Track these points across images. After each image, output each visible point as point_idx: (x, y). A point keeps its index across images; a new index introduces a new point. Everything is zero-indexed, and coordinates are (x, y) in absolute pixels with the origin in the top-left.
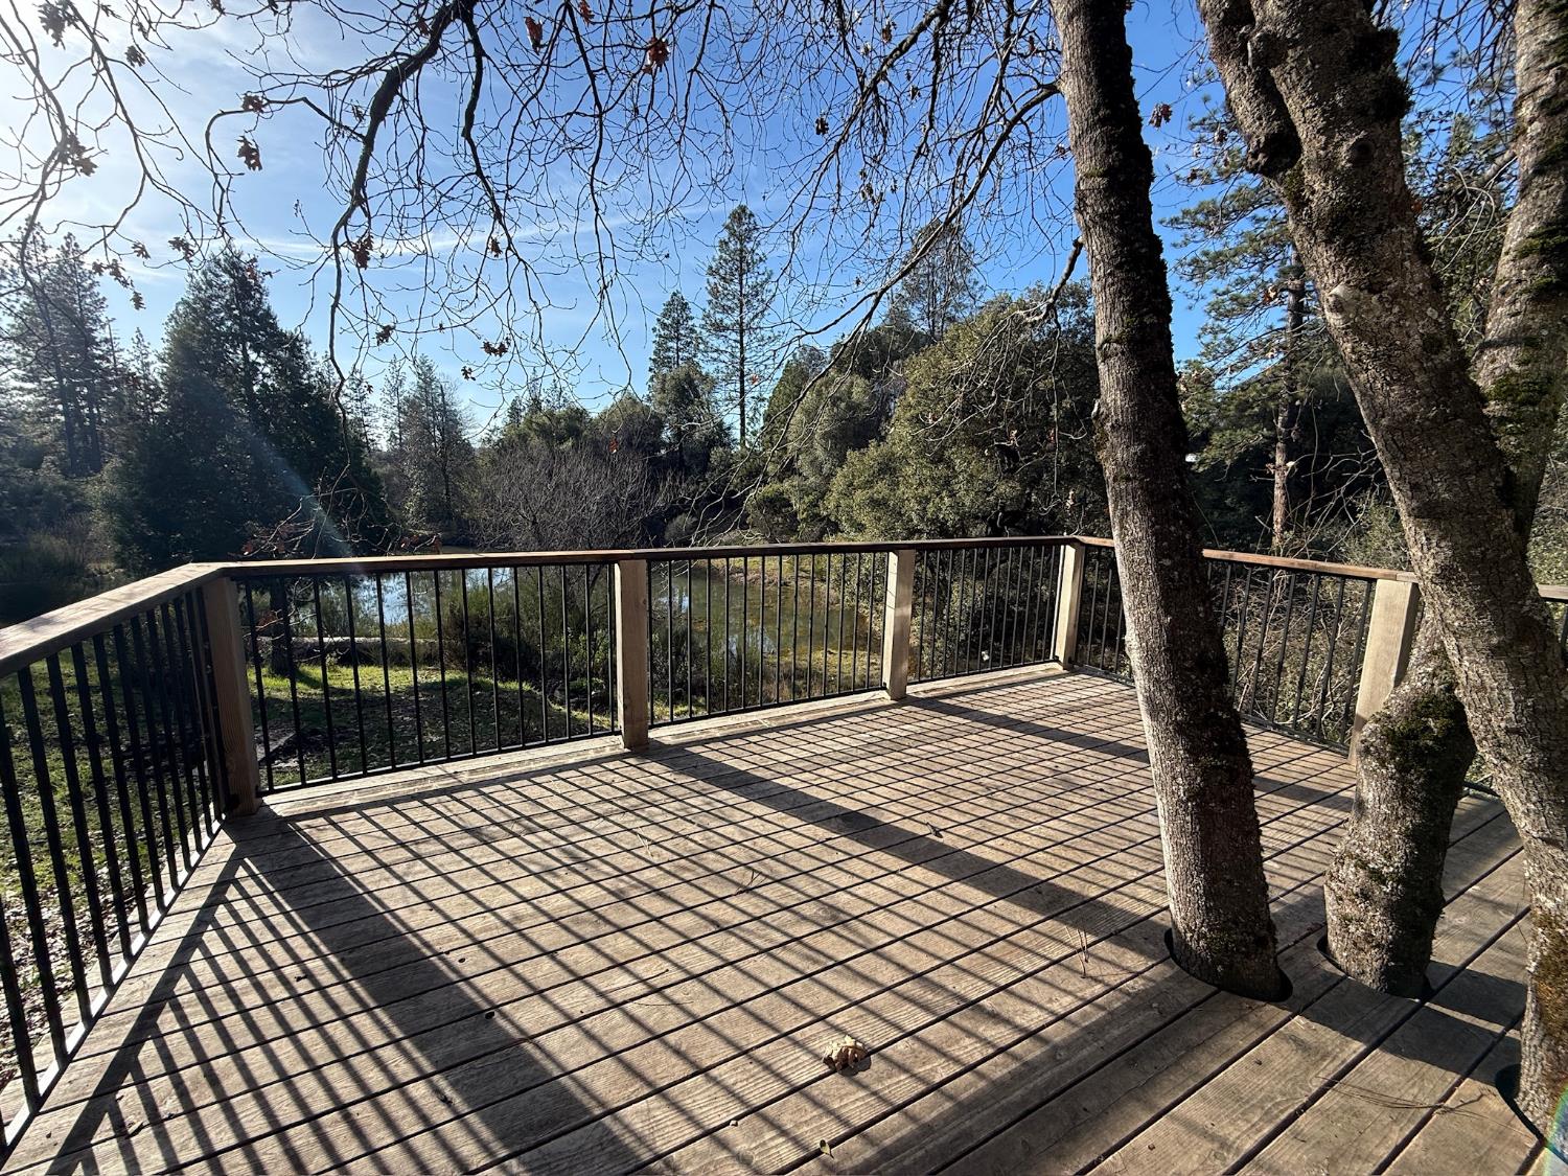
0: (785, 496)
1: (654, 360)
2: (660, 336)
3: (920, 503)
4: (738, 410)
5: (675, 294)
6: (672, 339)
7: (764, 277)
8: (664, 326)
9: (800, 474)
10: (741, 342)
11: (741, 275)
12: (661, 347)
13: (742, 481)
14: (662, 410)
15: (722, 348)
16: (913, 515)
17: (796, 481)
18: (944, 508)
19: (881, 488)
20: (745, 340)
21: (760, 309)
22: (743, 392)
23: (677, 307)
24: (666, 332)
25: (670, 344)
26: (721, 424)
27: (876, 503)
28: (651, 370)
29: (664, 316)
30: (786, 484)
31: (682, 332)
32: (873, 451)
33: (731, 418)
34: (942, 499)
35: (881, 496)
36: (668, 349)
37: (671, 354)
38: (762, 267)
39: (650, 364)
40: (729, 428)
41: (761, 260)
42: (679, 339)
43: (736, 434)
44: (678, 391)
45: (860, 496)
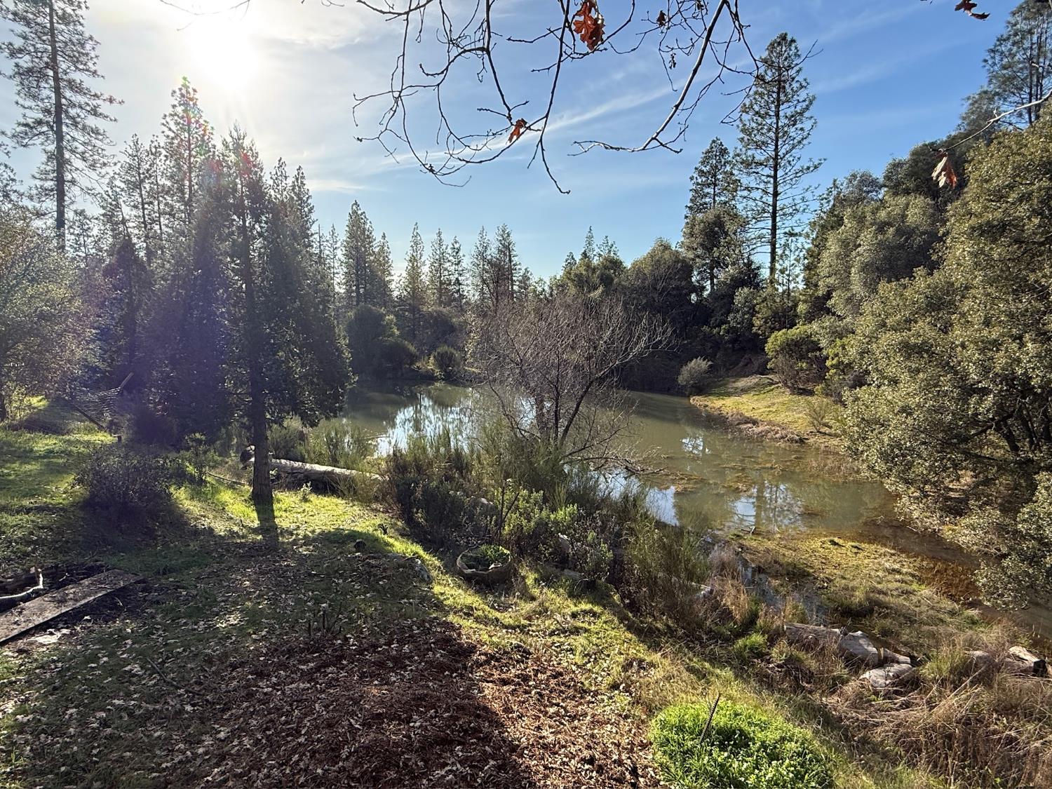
0: (813, 338)
1: (690, 208)
2: (698, 184)
3: (982, 351)
4: (768, 248)
5: (714, 142)
6: (709, 185)
7: (804, 105)
8: (702, 173)
9: (834, 314)
10: (775, 177)
11: (778, 107)
12: (698, 193)
13: (766, 322)
14: (690, 255)
15: (753, 185)
16: (972, 368)
17: (828, 321)
18: (1025, 359)
19: (923, 329)
20: (780, 173)
21: (799, 138)
22: (774, 228)
23: (717, 152)
24: (704, 179)
25: (706, 190)
26: (750, 263)
27: (908, 350)
28: (686, 217)
29: (703, 163)
30: (815, 326)
31: (720, 177)
32: (921, 282)
33: (761, 258)
34: (1022, 345)
35: (920, 341)
36: (706, 195)
37: (707, 200)
38: (803, 95)
39: (686, 212)
40: (758, 268)
41: (802, 87)
42: (715, 185)
43: (765, 273)
44: (706, 234)
45: (888, 339)
